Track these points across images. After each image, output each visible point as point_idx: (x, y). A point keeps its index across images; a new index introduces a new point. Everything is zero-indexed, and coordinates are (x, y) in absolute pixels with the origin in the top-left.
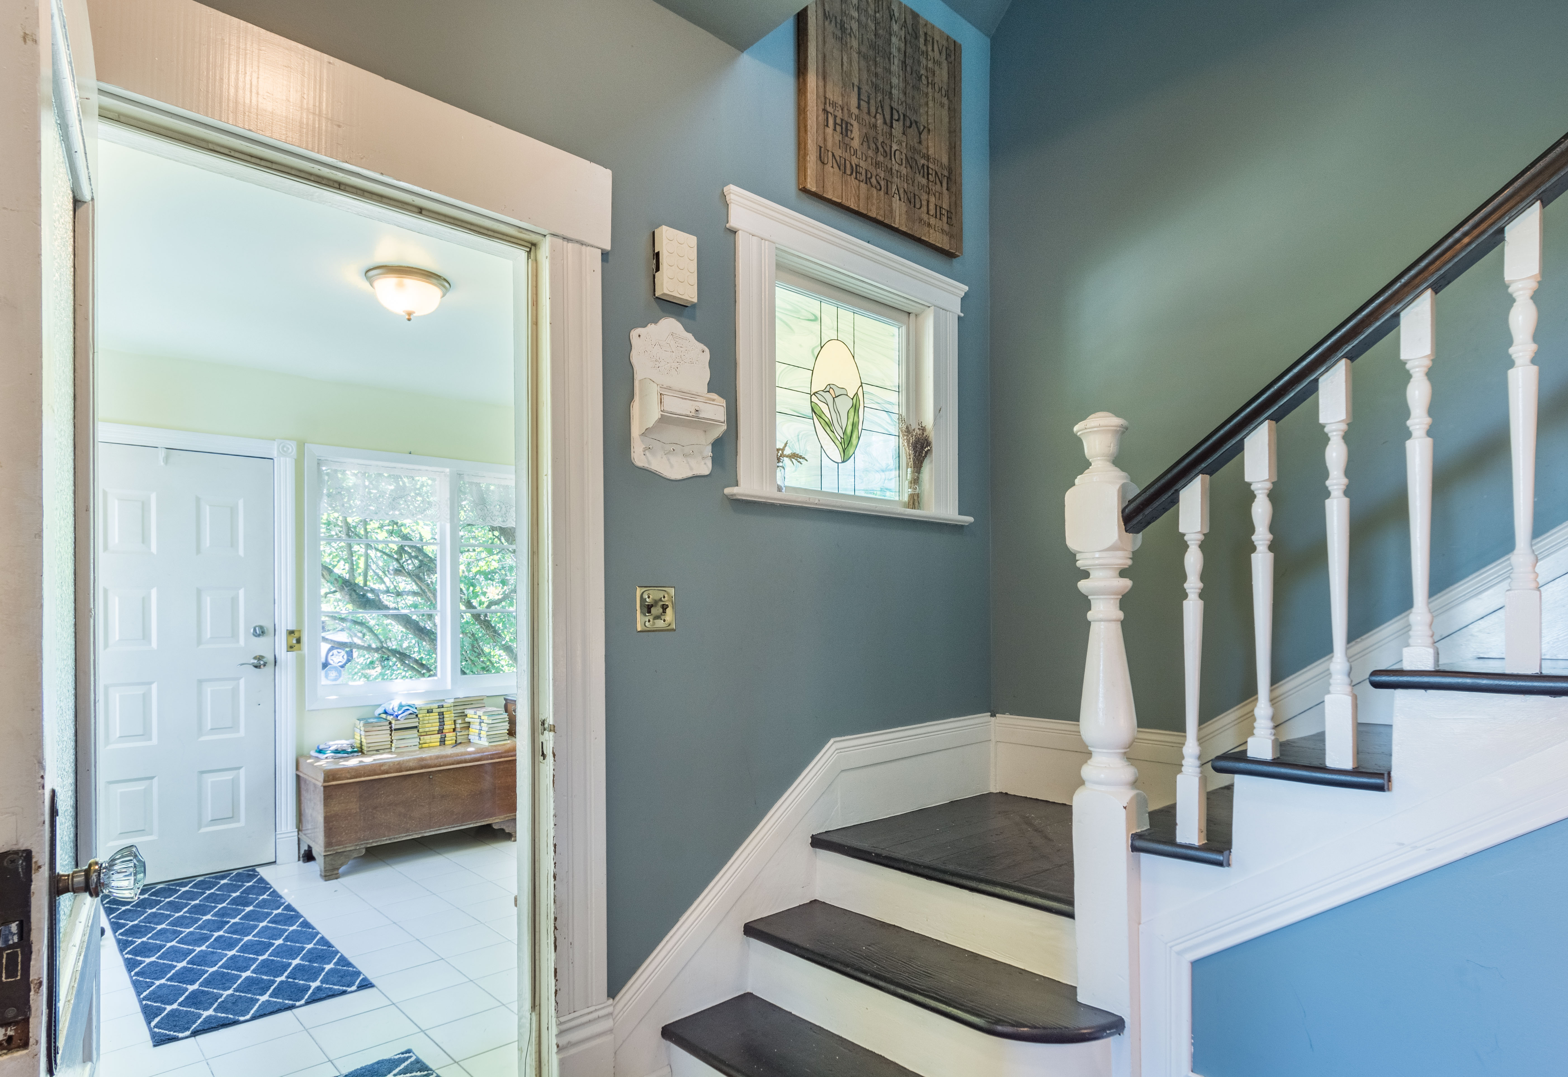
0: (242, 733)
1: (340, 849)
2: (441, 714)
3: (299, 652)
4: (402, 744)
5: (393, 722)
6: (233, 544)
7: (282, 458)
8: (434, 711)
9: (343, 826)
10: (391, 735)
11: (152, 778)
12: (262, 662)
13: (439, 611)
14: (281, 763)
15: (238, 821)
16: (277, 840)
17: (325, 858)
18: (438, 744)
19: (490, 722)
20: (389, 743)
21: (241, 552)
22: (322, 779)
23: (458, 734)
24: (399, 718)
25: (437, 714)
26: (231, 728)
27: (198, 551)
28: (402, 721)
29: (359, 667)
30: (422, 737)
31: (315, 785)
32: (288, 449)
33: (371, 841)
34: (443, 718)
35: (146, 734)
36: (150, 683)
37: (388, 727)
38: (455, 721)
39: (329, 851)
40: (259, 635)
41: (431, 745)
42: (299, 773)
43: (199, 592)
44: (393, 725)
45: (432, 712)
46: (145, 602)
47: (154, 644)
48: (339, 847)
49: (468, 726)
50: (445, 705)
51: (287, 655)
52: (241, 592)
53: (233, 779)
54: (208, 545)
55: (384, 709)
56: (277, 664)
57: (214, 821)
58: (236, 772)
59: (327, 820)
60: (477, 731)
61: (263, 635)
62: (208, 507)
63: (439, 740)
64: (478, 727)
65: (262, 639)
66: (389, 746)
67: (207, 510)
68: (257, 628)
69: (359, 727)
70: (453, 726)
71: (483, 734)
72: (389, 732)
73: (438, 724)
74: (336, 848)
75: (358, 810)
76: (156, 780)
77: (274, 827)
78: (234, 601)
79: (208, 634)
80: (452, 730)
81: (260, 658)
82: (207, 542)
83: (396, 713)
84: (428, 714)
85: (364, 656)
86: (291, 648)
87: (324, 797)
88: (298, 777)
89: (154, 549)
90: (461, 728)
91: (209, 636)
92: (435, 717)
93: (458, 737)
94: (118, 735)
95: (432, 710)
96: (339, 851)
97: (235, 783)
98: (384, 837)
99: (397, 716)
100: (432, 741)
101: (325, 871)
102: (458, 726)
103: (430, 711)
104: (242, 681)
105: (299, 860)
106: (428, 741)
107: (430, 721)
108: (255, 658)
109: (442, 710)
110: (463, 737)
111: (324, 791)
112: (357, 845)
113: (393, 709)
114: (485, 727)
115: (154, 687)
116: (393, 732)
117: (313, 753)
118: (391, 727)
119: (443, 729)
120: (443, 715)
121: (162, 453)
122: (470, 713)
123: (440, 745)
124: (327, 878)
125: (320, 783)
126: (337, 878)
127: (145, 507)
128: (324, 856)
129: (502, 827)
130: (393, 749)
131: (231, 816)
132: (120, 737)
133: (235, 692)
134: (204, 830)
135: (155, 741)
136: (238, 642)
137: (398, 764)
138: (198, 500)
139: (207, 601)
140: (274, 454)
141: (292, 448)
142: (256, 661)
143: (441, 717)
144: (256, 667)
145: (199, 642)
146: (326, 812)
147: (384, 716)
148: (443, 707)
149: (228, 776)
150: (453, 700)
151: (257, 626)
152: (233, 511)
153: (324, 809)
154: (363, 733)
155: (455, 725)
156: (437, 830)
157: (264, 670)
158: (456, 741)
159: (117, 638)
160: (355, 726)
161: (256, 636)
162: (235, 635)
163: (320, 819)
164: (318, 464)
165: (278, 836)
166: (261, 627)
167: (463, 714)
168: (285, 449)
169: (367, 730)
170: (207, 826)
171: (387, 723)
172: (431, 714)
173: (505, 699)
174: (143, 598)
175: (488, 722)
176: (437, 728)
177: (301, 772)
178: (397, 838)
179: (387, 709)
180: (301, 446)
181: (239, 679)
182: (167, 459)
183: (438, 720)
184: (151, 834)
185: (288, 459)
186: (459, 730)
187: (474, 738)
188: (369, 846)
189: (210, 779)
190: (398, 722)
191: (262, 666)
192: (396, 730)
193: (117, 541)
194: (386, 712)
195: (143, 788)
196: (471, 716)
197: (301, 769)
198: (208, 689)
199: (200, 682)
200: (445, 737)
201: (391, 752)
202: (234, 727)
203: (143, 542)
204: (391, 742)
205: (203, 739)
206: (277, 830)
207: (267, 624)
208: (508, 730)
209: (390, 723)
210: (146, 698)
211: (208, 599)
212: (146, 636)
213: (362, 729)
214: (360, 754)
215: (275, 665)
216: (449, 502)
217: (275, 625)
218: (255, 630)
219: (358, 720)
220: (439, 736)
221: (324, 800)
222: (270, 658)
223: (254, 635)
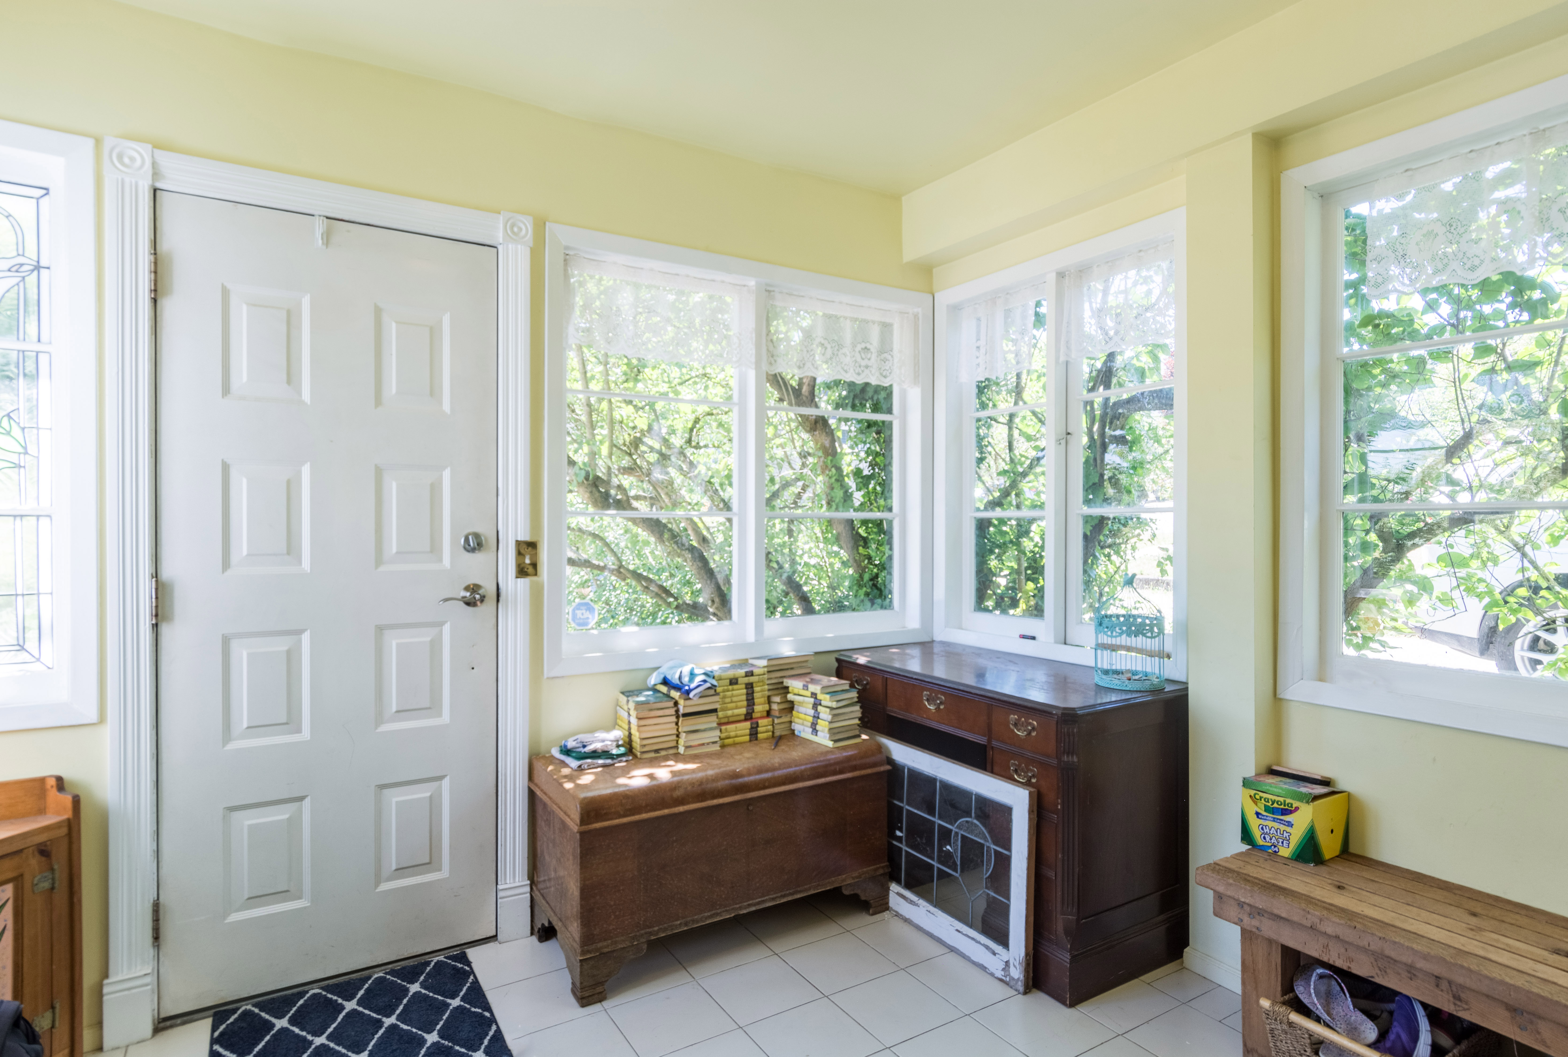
0: (446, 717)
1: (607, 946)
2: (750, 687)
3: (534, 578)
4: (696, 739)
5: (681, 702)
6: (434, 391)
7: (510, 246)
8: (740, 680)
9: (612, 903)
10: (677, 724)
11: (301, 799)
12: (477, 597)
13: (735, 514)
14: (506, 768)
15: (439, 869)
16: (499, 901)
17: (581, 966)
18: (747, 738)
19: (834, 705)
20: (674, 737)
21: (446, 407)
22: (576, 816)
23: (776, 721)
24: (691, 695)
25: (744, 686)
26: (430, 708)
27: (378, 401)
28: (696, 701)
29: (573, 585)
30: (723, 728)
31: (564, 826)
32: (520, 229)
33: (656, 928)
34: (753, 693)
35: (291, 723)
36: (300, 632)
37: (672, 711)
38: (769, 697)
39: (589, 952)
40: (473, 550)
41: (738, 740)
42: (533, 788)
43: (379, 473)
44: (681, 707)
45: (736, 683)
46: (291, 488)
47: (306, 564)
48: (605, 943)
49: (790, 707)
50: (756, 671)
51: (516, 583)
52: (447, 474)
53: (431, 797)
54: (394, 391)
55: (662, 677)
56: (501, 599)
57: (402, 871)
58: (435, 784)
59: (586, 892)
60: (811, 719)
61: (479, 550)
62: (394, 325)
63: (748, 731)
64: (812, 712)
65: (478, 556)
66: (673, 744)
67: (392, 330)
68: (470, 537)
69: (626, 708)
70: (767, 707)
71: (823, 726)
72: (674, 719)
73: (745, 703)
74: (600, 945)
75: (636, 873)
76: (307, 802)
77: (494, 877)
78: (435, 489)
79: (392, 546)
80: (765, 714)
81: (474, 588)
82: (392, 386)
83: (687, 688)
84: (730, 687)
85: (579, 574)
86: (522, 572)
87: (581, 852)
88: (532, 795)
89: (306, 396)
90: (781, 710)
91: (394, 550)
92: (740, 692)
93: (776, 727)
94: (245, 725)
95: (737, 679)
96: (606, 950)
97: (434, 802)
98: (677, 920)
99: (688, 692)
100: (739, 733)
101: (583, 989)
102: (775, 707)
103: (733, 682)
104: (447, 628)
105: (532, 934)
106: (733, 734)
107: (735, 699)
108: (467, 589)
109: (751, 679)
110: (783, 726)
111: (582, 840)
112: (634, 938)
113: (680, 678)
114: (825, 714)
115: (306, 638)
116: (681, 719)
117: (556, 753)
118: (677, 711)
119: (753, 711)
120: (752, 687)
121: (319, 226)
122: (796, 685)
123: (750, 741)
124: (584, 1001)
125: (573, 823)
126: (600, 1001)
127: (291, 319)
128: (581, 961)
129: (855, 892)
130: (681, 750)
131: (427, 861)
132: (248, 728)
133: (435, 646)
134: (384, 887)
135: (306, 734)
136: (440, 560)
137: (700, 785)
138: (378, 312)
139: (392, 488)
140: (498, 237)
141: (526, 226)
142: (468, 594)
143: (750, 692)
144: (468, 604)
145: (379, 561)
146: (583, 880)
147: (664, 689)
148: (752, 675)
149: (422, 793)
150: (764, 663)
151: (469, 534)
152: (434, 333)
153: (581, 873)
154: (634, 721)
155: (770, 706)
156: (759, 903)
157: (481, 609)
158: (773, 732)
159: (245, 552)
160: (617, 704)
161: (468, 551)
162: (435, 549)
163: (573, 888)
164: (565, 260)
165: (500, 894)
166: (477, 536)
167: (780, 686)
168: (516, 229)
169: (641, 715)
170: (389, 879)
171: (671, 704)
172: (735, 687)
173: (838, 660)
174: (289, 482)
175: (830, 704)
176: (743, 711)
177: (536, 785)
178: (697, 921)
179: (669, 677)
180: (540, 226)
181: (442, 624)
182: (327, 238)
183: (744, 697)
184: (300, 898)
185: (519, 246)
186: (777, 714)
187: (803, 729)
188: (653, 938)
189: (395, 798)
190: (688, 703)
191: (478, 603)
192: (685, 715)
193: (245, 379)
194: (665, 682)
195: (286, 816)
196: (796, 691)
197: (536, 779)
198: (393, 642)
199: (380, 629)
200: (758, 726)
201: (677, 757)
202: (433, 707)
203: (289, 382)
204: (678, 736)
205: (384, 728)
206: (499, 883)
207: (486, 531)
208: (860, 719)
209: (676, 704)
210: (291, 658)
211: (394, 485)
212: (292, 548)
213: (633, 713)
214: (631, 758)
215: (498, 601)
216: (754, 335)
217: (498, 532)
218: (467, 540)
219: (623, 693)
220: (748, 724)
221: (581, 858)
222: (489, 588)
223: (465, 548)
